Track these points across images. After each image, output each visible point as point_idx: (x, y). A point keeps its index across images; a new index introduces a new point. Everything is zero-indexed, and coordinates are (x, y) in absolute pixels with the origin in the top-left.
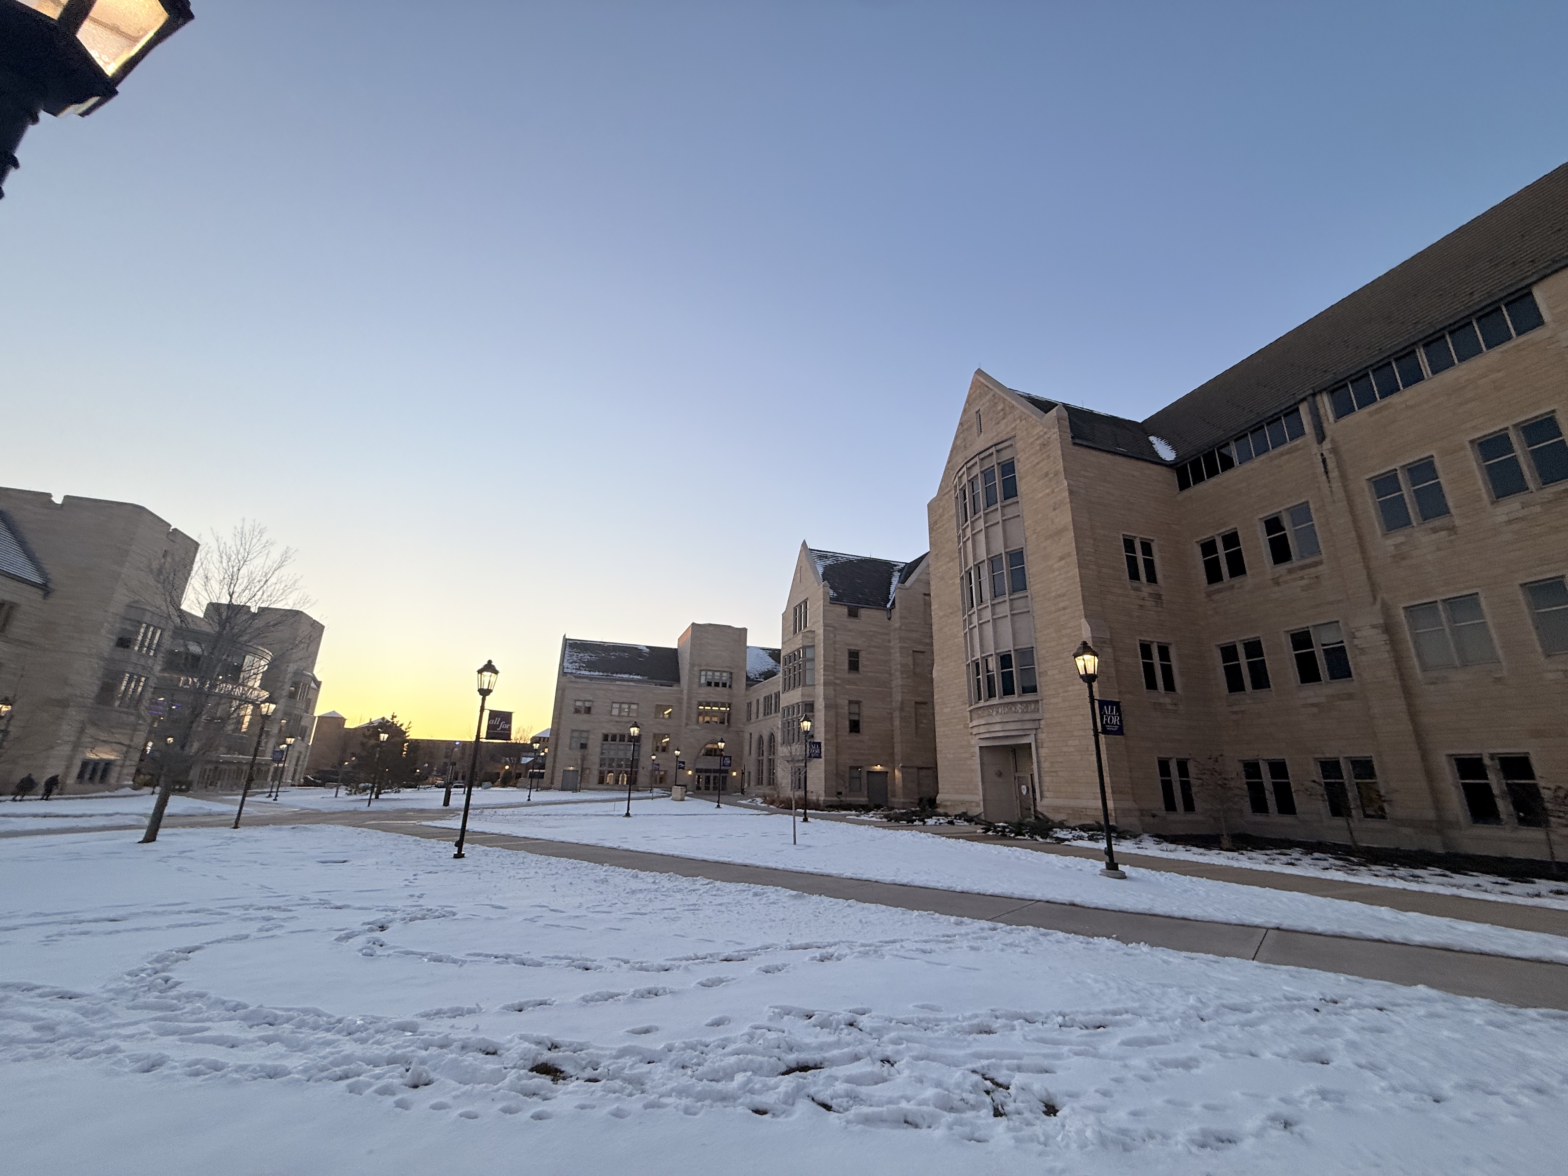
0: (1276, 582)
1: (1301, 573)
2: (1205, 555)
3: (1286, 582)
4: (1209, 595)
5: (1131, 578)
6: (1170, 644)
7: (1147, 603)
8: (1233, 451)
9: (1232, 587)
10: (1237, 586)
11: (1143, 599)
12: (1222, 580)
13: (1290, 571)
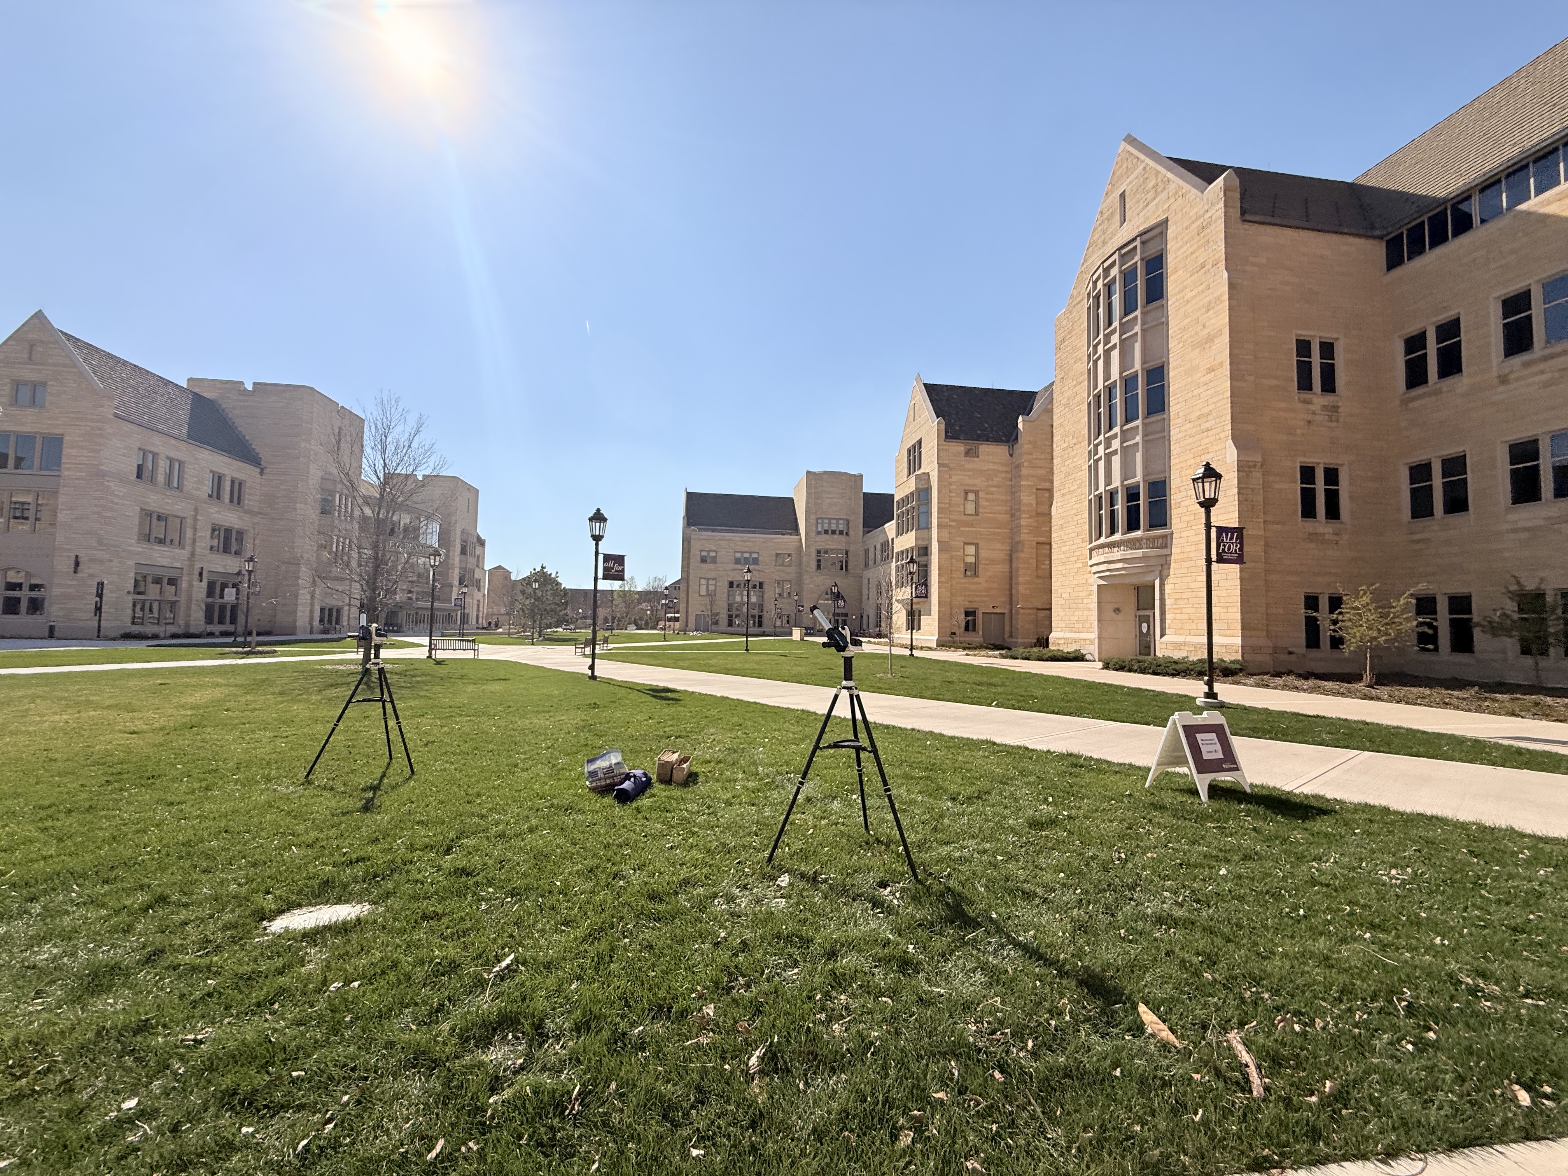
0: (1503, 380)
1: (1542, 366)
2: (1408, 351)
3: (1517, 379)
4: (1405, 402)
5: (1300, 388)
6: (1342, 465)
7: (1318, 418)
8: (1475, 208)
9: (1438, 392)
10: (1445, 389)
11: (1314, 413)
12: (1426, 382)
13: (1527, 365)
